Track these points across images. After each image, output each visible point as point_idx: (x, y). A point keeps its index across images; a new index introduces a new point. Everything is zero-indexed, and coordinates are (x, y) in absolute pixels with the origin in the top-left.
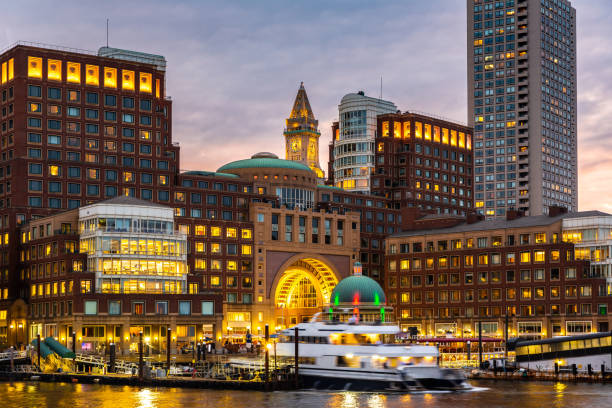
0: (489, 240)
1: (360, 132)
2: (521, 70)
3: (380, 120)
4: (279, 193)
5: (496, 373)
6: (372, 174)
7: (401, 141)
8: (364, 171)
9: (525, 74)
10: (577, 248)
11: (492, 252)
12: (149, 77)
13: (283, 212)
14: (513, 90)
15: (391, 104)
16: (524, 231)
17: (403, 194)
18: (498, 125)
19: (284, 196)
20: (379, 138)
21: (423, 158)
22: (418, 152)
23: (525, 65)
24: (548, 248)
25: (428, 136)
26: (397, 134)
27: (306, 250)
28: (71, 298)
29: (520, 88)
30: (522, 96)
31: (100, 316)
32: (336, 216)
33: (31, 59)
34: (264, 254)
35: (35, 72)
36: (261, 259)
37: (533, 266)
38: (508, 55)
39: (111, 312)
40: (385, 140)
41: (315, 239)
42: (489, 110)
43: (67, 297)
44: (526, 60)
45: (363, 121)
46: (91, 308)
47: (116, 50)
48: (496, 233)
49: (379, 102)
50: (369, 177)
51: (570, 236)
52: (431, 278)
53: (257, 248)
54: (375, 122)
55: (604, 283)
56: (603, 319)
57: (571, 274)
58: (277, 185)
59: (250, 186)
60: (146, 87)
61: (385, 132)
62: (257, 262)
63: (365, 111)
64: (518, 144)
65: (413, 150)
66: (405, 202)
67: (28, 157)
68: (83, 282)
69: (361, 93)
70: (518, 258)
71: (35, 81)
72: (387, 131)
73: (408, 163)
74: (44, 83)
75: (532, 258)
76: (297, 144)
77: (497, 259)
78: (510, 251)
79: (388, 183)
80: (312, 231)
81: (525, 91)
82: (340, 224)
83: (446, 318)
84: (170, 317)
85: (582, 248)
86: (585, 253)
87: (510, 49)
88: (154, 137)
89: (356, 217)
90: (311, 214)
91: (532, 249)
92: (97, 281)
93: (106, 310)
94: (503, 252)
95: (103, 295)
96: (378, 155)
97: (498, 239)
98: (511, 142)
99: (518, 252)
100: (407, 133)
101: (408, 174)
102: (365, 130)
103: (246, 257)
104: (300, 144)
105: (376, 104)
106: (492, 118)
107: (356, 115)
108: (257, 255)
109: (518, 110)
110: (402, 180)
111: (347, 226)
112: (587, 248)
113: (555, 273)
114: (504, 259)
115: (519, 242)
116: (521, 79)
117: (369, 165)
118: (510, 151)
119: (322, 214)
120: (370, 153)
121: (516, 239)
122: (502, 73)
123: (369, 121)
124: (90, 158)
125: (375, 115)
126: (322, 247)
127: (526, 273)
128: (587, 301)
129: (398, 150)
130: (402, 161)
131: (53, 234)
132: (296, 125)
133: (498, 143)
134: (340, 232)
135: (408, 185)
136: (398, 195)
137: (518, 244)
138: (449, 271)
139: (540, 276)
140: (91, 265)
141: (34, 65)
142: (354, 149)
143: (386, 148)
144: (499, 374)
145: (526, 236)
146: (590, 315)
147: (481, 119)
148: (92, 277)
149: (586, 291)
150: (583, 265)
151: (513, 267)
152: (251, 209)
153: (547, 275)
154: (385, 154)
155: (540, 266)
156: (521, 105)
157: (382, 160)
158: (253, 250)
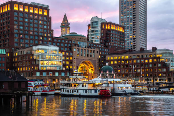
0: (136, 56)
1: (97, 27)
2: (134, 11)
3: (102, 24)
4: (78, 43)
5: (153, 92)
6: (100, 38)
7: (108, 30)
8: (98, 38)
9: (135, 12)
10: (161, 59)
11: (137, 59)
12: (46, 11)
13: (80, 48)
14: (132, 16)
15: (104, 20)
16: (146, 54)
17: (108, 44)
18: (128, 26)
19: (80, 44)
20: (102, 29)
21: (113, 34)
22: (112, 32)
23: (135, 10)
24: (153, 58)
25: (114, 29)
26: (106, 28)
27: (86, 59)
28: (32, 71)
29: (134, 16)
30: (134, 18)
31: (41, 76)
32: (93, 50)
33: (15, 5)
34: (75, 60)
35: (16, 8)
36: (75, 61)
37: (149, 63)
38: (130, 7)
39: (43, 75)
40: (103, 29)
41: (88, 56)
42: (125, 22)
43: (31, 71)
44: (135, 8)
45: (97, 24)
46: (38, 74)
47: (36, 3)
48: (138, 54)
49: (102, 19)
50: (99, 39)
51: (159, 55)
52: (119, 66)
53: (74, 58)
54: (100, 24)
55: (169, 68)
56: (169, 77)
57: (160, 65)
58: (78, 41)
59: (71, 41)
60: (45, 14)
61: (103, 27)
62: (74, 62)
63: (98, 21)
64: (133, 31)
65: (111, 32)
66: (109, 46)
67: (14, 32)
68: (36, 67)
69: (97, 17)
70: (144, 61)
71: (16, 11)
72: (104, 27)
73: (109, 35)
74: (18, 12)
75: (149, 61)
76: (64, 30)
77: (138, 61)
78: (142, 59)
79: (104, 40)
80: (87, 53)
81: (135, 17)
82: (94, 51)
83: (124, 77)
84: (59, 76)
85: (162, 59)
86: (163, 60)
87: (131, 5)
88: (47, 27)
89: (97, 50)
90: (87, 49)
91: (148, 59)
92: (40, 67)
93: (42, 75)
94: (140, 59)
95: (41, 70)
96: (101, 33)
97: (139, 56)
98: (131, 30)
99: (145, 59)
100: (109, 27)
101: (109, 38)
102: (98, 27)
103: (71, 60)
104: (65, 30)
105: (101, 20)
106: (126, 24)
107: (95, 22)
108: (74, 60)
109: (133, 22)
110: (108, 40)
111: (96, 52)
112: (164, 58)
113: (155, 65)
114: (140, 61)
115: (145, 57)
116: (134, 13)
117: (99, 36)
118: (131, 32)
119: (90, 49)
120: (99, 33)
121: (144, 56)
122: (129, 12)
123: (99, 24)
124: (31, 33)
125: (100, 22)
126: (90, 58)
127: (147, 65)
128: (164, 73)
129: (107, 32)
130: (108, 35)
131: (25, 54)
132: (64, 25)
133: (128, 30)
134: (94, 54)
135: (109, 41)
136: (107, 44)
137: (144, 57)
138: (125, 64)
139: (151, 66)
140: (37, 62)
141: (16, 6)
142: (95, 32)
143: (104, 31)
144: (154, 92)
145: (147, 55)
146: (165, 76)
147: (123, 24)
148: (38, 66)
149: (164, 70)
150: (163, 63)
151: (143, 63)
152: (72, 47)
153: (153, 65)
154: (104, 33)
155: (151, 63)
156: (134, 20)
157: (103, 35)
158: (73, 59)
